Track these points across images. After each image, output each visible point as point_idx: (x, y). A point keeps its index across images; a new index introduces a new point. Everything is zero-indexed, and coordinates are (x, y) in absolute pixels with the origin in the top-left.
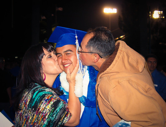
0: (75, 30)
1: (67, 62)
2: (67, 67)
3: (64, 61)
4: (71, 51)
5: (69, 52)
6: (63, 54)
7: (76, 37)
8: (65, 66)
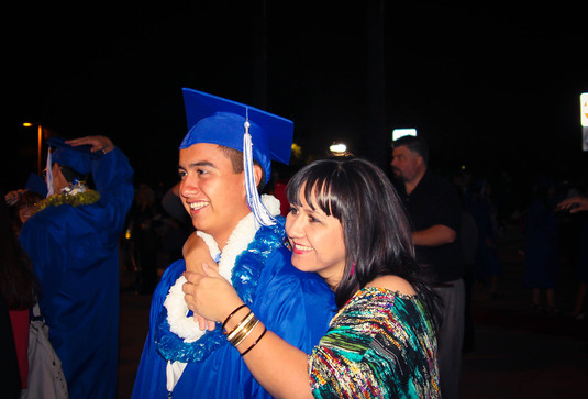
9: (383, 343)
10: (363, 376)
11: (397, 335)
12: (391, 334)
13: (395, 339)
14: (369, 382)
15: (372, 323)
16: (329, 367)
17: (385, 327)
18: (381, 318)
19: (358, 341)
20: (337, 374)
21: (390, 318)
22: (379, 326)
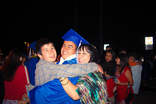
0: (82, 38)
1: (66, 52)
2: (65, 54)
3: (64, 50)
4: (72, 46)
5: (71, 47)
6: (67, 46)
7: (81, 41)
8: (64, 53)
9: (87, 81)
10: (84, 87)
11: (90, 80)
12: (89, 80)
13: (90, 81)
14: (85, 88)
15: (84, 77)
16: (77, 86)
17: (87, 78)
18: (86, 76)
19: (81, 81)
20: (79, 87)
21: (88, 76)
22: (85, 78)
